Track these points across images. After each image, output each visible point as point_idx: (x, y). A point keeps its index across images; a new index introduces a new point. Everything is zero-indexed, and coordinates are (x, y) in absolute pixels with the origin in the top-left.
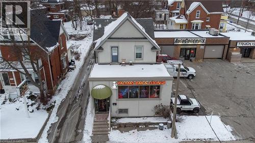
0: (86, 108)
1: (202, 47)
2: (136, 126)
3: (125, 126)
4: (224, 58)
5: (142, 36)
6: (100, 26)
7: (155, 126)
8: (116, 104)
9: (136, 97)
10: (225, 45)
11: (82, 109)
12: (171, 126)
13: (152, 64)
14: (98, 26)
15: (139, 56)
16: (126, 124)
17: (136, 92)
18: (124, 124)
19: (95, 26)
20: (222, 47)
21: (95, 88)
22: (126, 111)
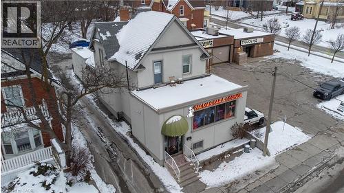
0: (140, 158)
1: (210, 51)
2: (221, 157)
3: (210, 163)
4: (231, 60)
5: (191, 42)
6: (108, 34)
7: (240, 150)
8: (191, 138)
9: (212, 121)
10: (230, 46)
11: (134, 161)
12: (256, 145)
13: (202, 77)
14: (105, 34)
15: (186, 69)
16: (210, 159)
17: (212, 115)
18: (207, 160)
19: (101, 35)
20: (228, 48)
21: (170, 121)
22: (200, 144)
